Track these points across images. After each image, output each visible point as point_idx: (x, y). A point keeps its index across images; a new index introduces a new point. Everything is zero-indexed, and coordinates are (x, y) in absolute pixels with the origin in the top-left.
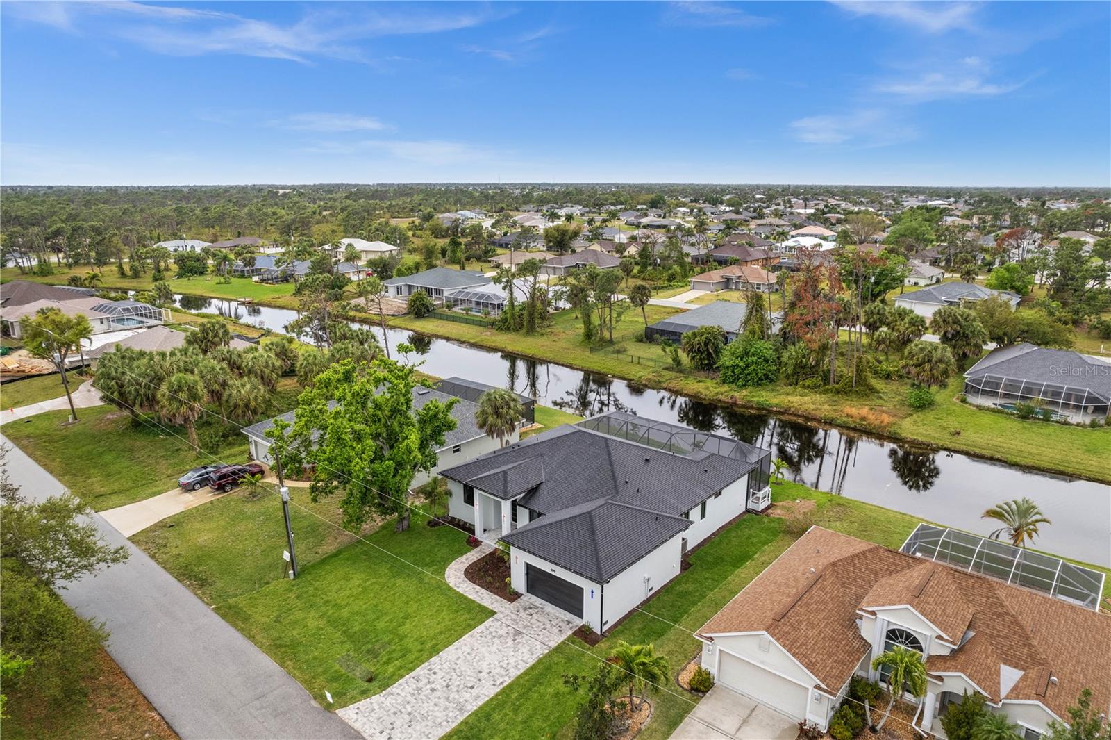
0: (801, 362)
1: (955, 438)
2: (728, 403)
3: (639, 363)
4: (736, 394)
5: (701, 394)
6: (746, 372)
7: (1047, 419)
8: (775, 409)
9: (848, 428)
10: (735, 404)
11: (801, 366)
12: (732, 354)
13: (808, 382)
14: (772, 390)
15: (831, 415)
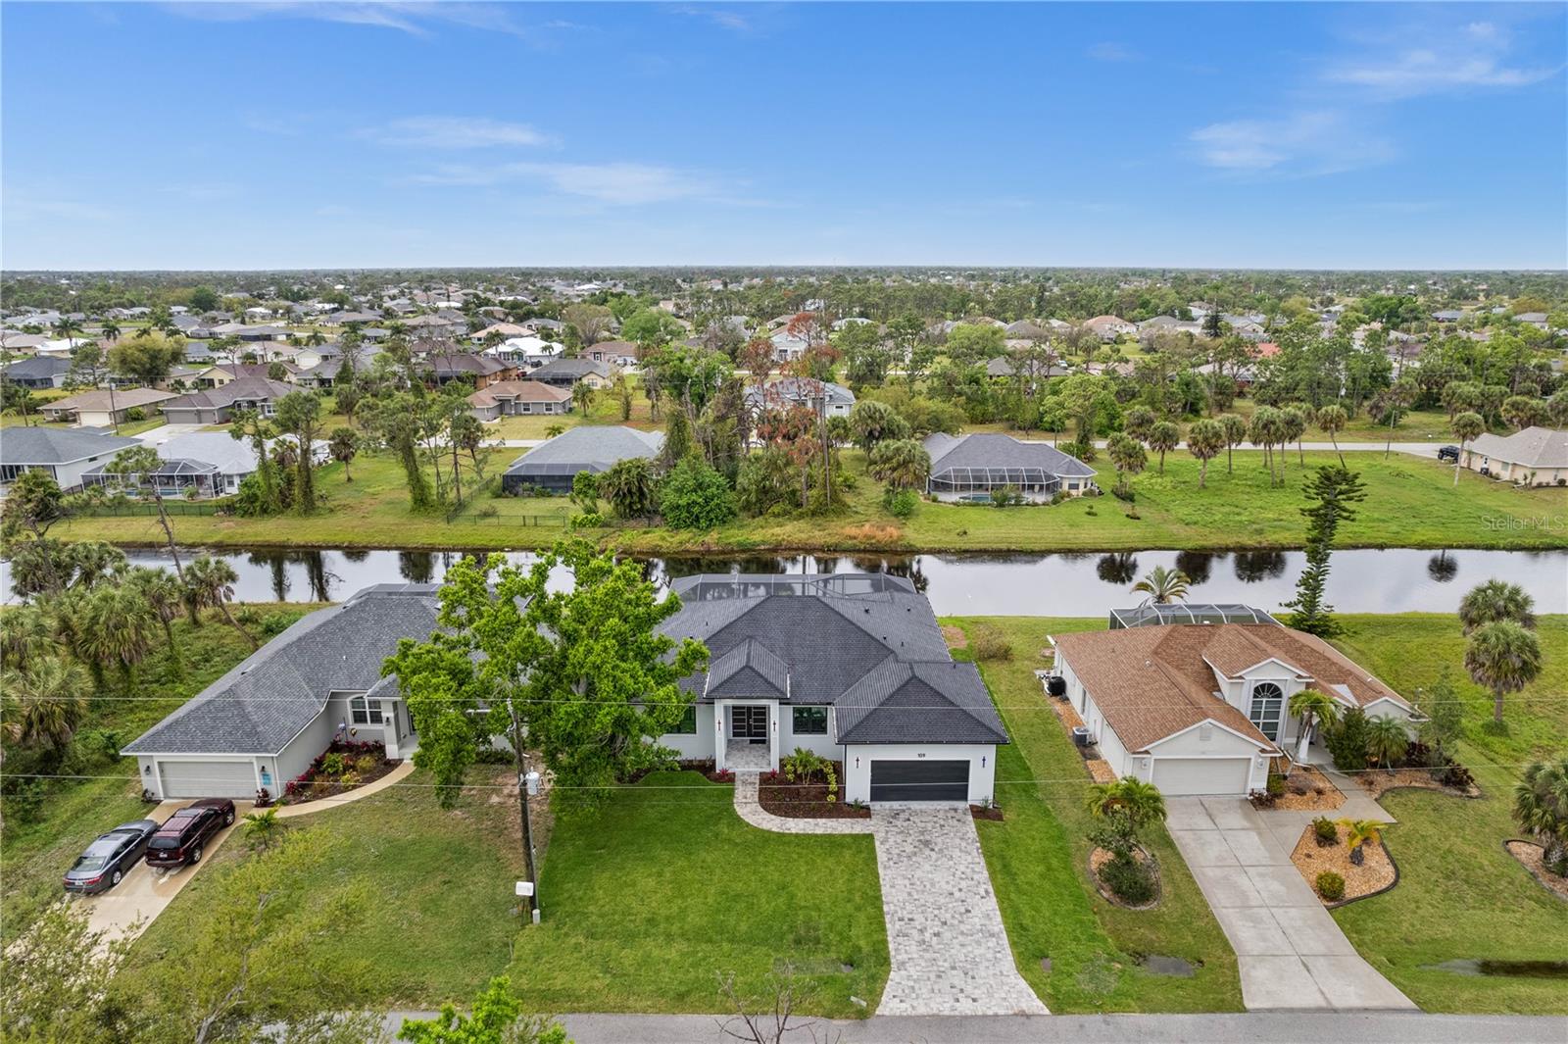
0: (764, 487)
1: (965, 538)
2: (697, 552)
3: (536, 525)
4: (707, 539)
5: (661, 547)
6: (708, 508)
7: (1017, 504)
8: (763, 547)
9: (859, 551)
10: (709, 552)
11: (765, 491)
12: (680, 491)
13: (776, 509)
14: (741, 527)
15: (831, 540)
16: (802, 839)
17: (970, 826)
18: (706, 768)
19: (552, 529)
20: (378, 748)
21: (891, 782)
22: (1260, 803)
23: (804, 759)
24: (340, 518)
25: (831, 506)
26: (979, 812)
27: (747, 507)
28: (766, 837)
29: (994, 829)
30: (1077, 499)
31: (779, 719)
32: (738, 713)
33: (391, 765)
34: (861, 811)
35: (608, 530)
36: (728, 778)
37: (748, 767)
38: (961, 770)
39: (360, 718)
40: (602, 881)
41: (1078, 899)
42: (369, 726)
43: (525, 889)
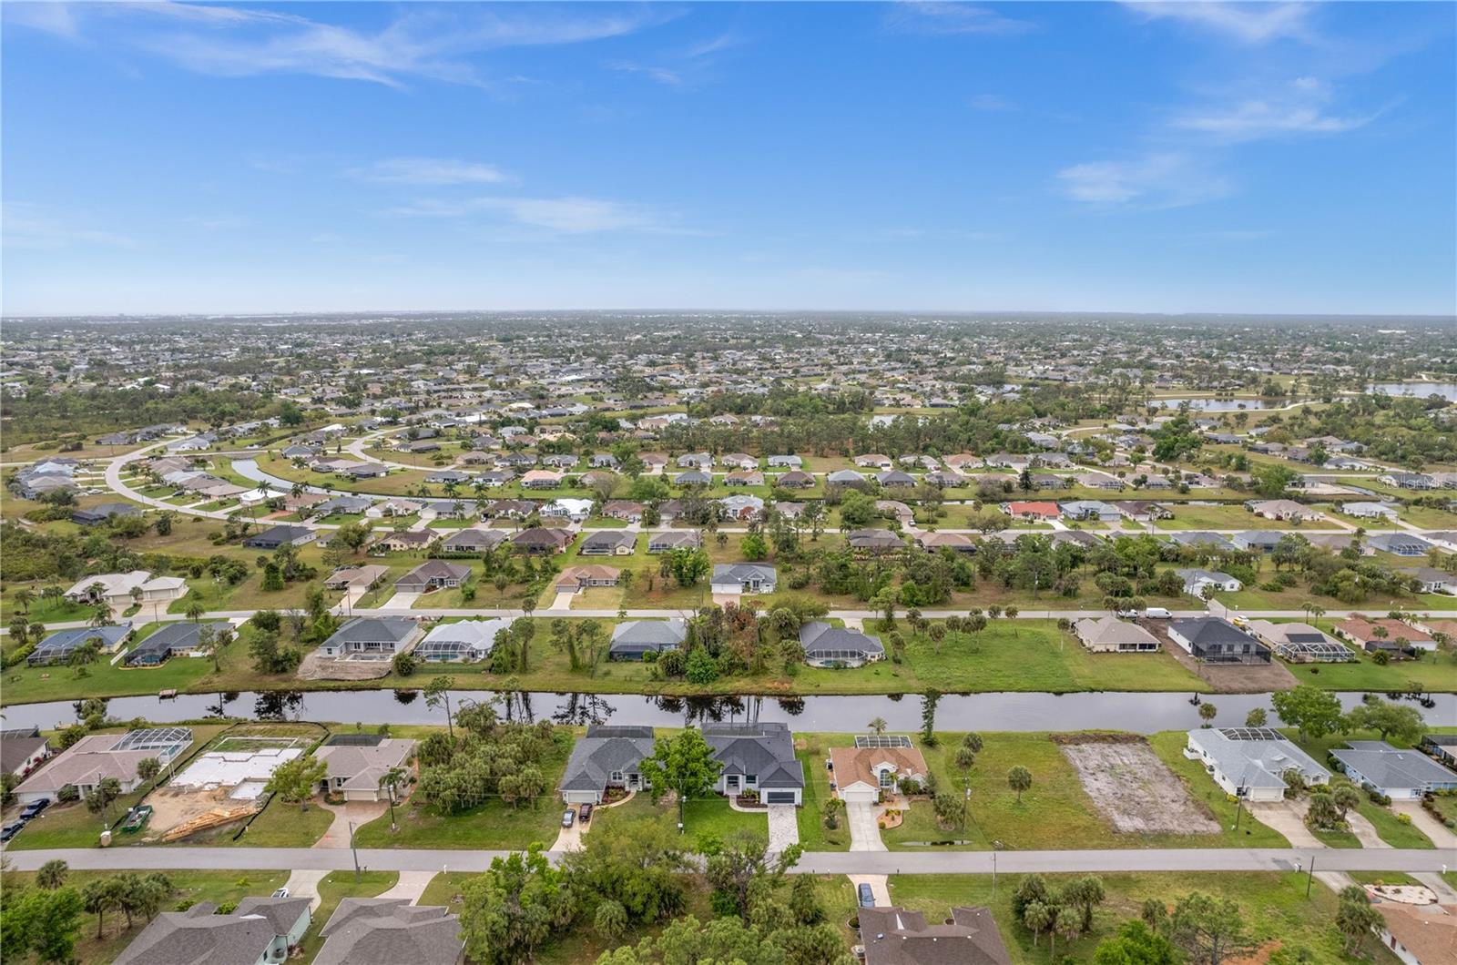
0: (731, 661)
1: (818, 688)
2: (703, 695)
4: (706, 688)
5: (688, 693)
6: (707, 674)
7: (845, 668)
8: (733, 692)
9: (772, 695)
10: (708, 695)
11: (731, 664)
12: (694, 666)
13: (736, 672)
14: (721, 682)
15: (761, 690)
16: (748, 813)
17: (794, 811)
18: (721, 793)
19: (638, 682)
20: (622, 788)
21: (774, 798)
22: (876, 804)
23: (749, 791)
24: (539, 675)
25: (760, 671)
26: (797, 807)
27: (723, 671)
28: (739, 813)
29: (800, 812)
30: (874, 664)
31: (742, 779)
32: (729, 778)
33: (628, 793)
34: (765, 806)
35: (663, 683)
36: (727, 797)
37: (732, 793)
38: (792, 795)
39: (615, 778)
40: (697, 825)
41: (819, 829)
42: (617, 781)
43: (680, 825)
